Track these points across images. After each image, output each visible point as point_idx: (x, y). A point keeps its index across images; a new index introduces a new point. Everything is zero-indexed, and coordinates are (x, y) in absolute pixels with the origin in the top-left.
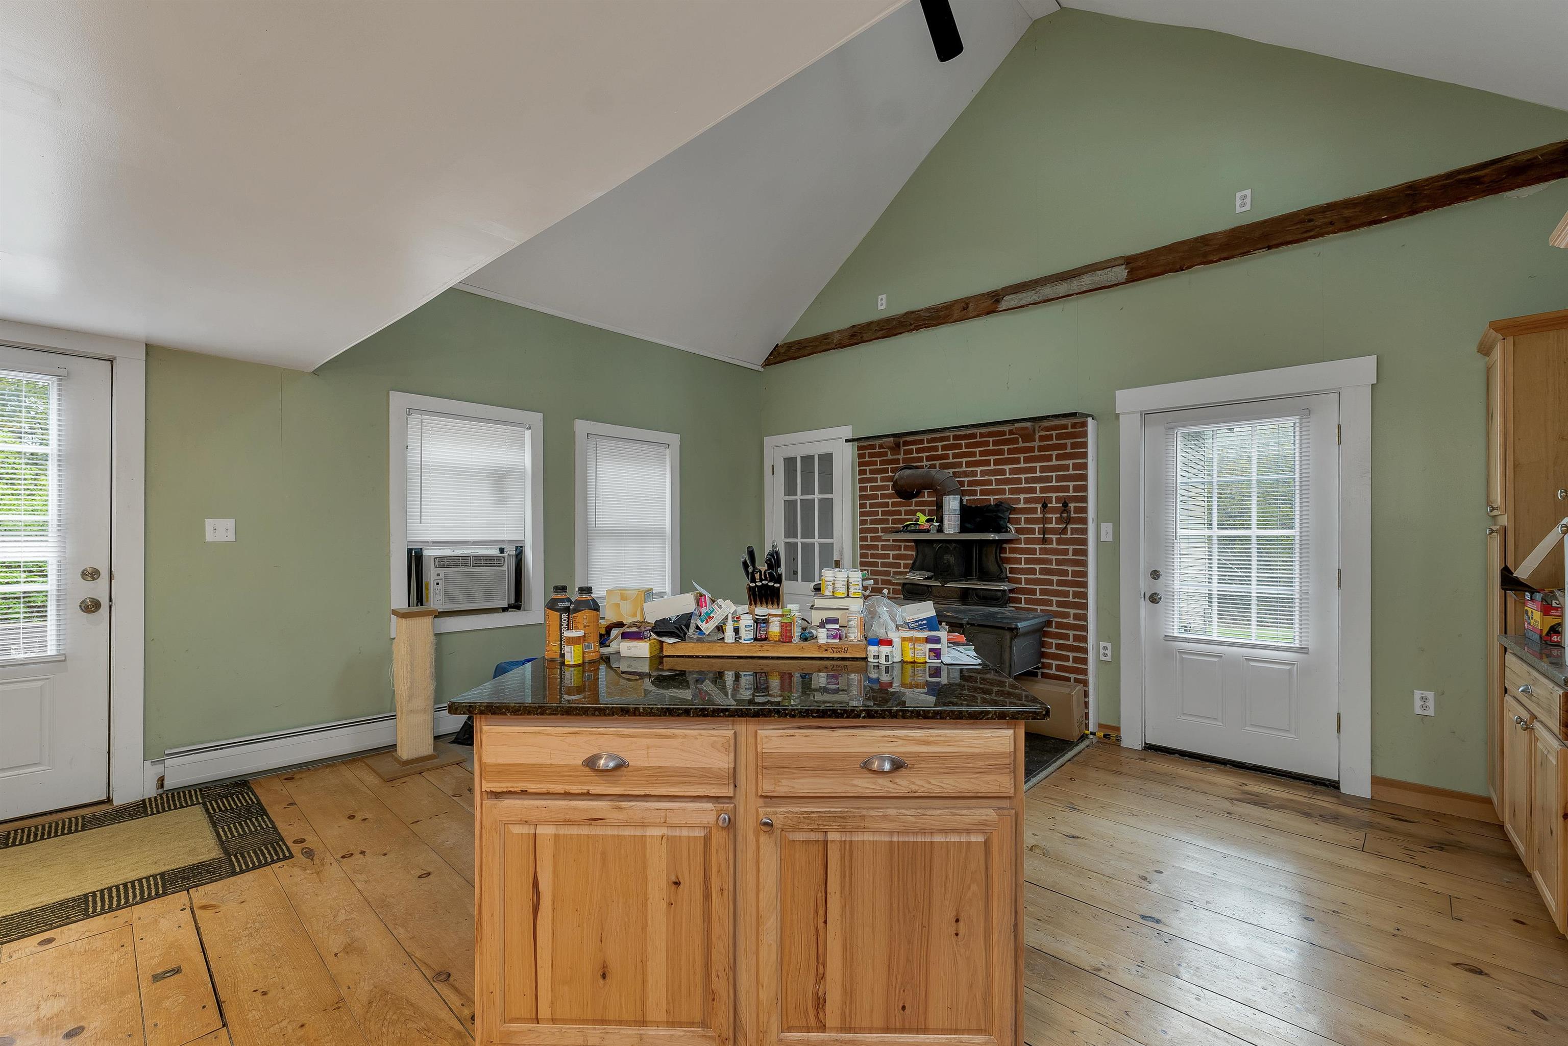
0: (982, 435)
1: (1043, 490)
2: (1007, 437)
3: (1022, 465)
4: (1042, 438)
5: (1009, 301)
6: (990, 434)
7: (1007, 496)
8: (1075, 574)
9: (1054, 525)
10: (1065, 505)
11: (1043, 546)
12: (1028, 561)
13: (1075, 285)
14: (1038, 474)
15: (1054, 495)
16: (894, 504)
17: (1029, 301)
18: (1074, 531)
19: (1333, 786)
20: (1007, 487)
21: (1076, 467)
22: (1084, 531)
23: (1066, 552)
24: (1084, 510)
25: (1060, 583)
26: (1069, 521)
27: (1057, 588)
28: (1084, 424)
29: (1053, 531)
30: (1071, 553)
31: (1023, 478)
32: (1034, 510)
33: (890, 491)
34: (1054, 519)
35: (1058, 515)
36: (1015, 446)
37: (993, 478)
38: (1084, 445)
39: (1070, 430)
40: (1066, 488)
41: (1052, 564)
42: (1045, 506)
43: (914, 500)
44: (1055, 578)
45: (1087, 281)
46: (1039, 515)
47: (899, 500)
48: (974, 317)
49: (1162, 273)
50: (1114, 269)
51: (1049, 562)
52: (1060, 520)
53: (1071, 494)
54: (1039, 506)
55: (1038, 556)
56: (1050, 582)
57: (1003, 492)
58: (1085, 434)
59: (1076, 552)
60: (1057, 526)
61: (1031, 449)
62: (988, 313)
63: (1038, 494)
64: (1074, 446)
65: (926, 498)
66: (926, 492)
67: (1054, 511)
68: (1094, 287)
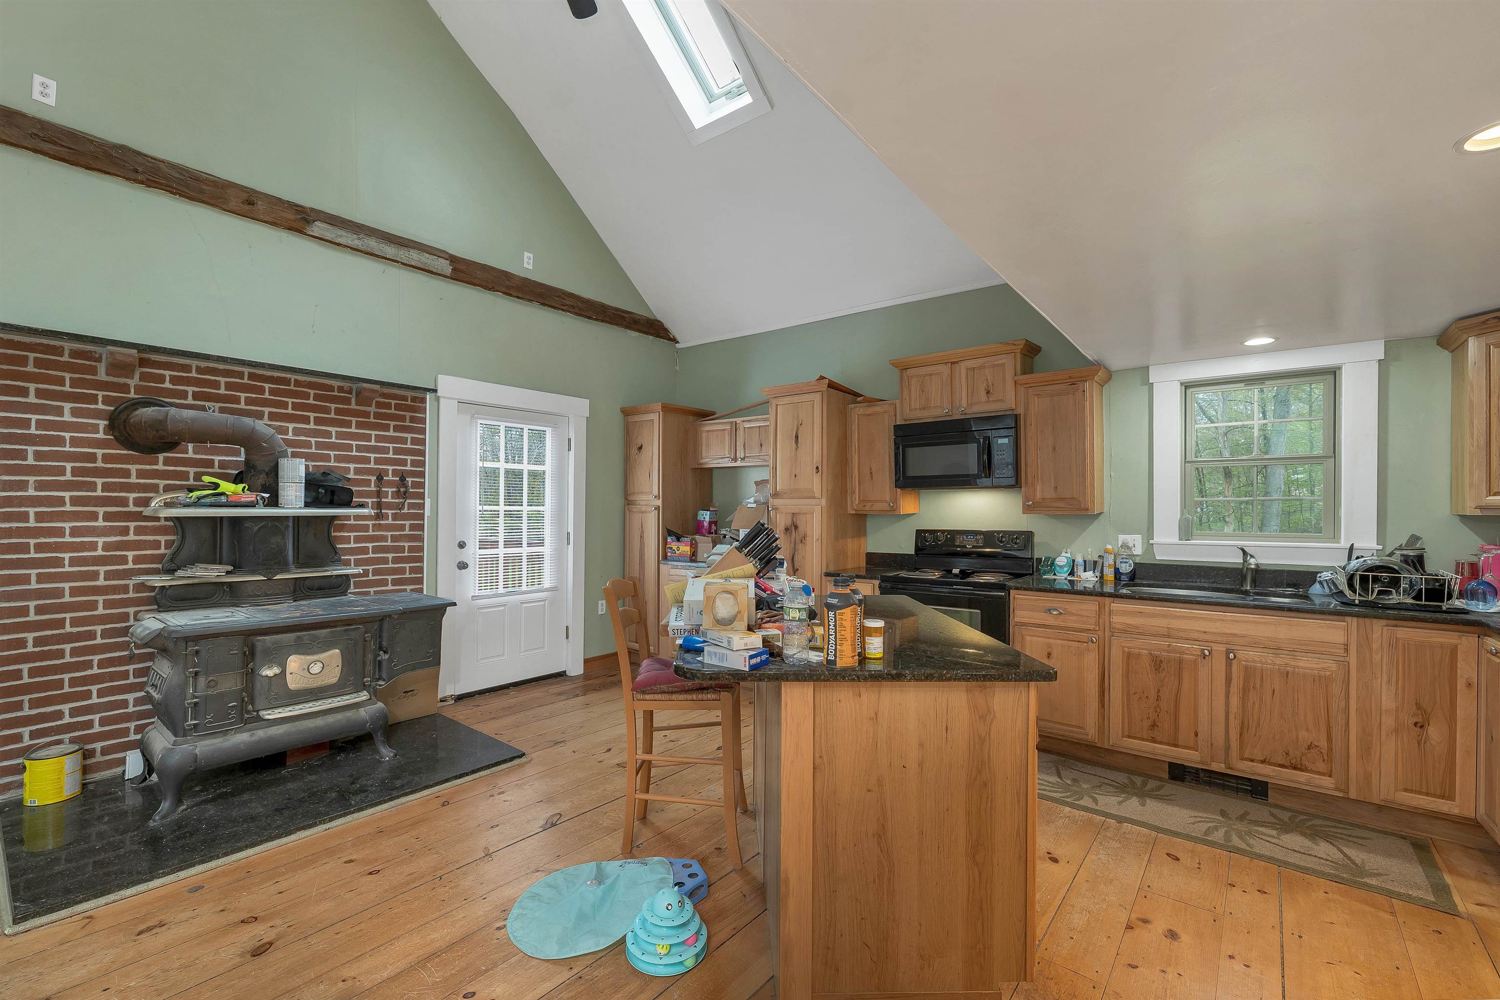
0: (297, 383)
1: (377, 461)
2: (336, 393)
3: (353, 430)
4: (379, 405)
5: (319, 228)
6: (311, 385)
7: (332, 464)
8: (411, 549)
9: (389, 500)
10: (403, 479)
11: (377, 522)
12: (358, 540)
13: (403, 254)
14: (373, 443)
15: (391, 468)
16: (106, 458)
17: (350, 243)
18: (411, 506)
19: (561, 675)
20: (332, 453)
21: (414, 441)
22: (422, 506)
23: (402, 528)
24: (422, 485)
25: (396, 560)
26: (405, 495)
27: (393, 566)
28: (423, 400)
29: (389, 506)
30: (407, 528)
31: (354, 445)
32: (367, 483)
33: (101, 435)
34: (390, 493)
35: (394, 490)
36: (345, 407)
37: (313, 440)
38: (423, 421)
39: (409, 403)
40: (404, 463)
41: (387, 541)
42: (380, 479)
43: (161, 457)
44: (390, 556)
45: (414, 257)
46: (373, 488)
47: (125, 452)
48: (265, 222)
49: (475, 285)
50: (441, 260)
51: (384, 538)
52: (397, 495)
53: (408, 468)
54: (373, 478)
55: (371, 533)
56: (385, 561)
57: (327, 458)
58: (424, 411)
59: (413, 527)
60: (393, 501)
61: (366, 415)
62: (290, 229)
63: (372, 465)
64: (413, 420)
65: (191, 454)
66: (190, 446)
67: (390, 484)
68: (422, 266)
